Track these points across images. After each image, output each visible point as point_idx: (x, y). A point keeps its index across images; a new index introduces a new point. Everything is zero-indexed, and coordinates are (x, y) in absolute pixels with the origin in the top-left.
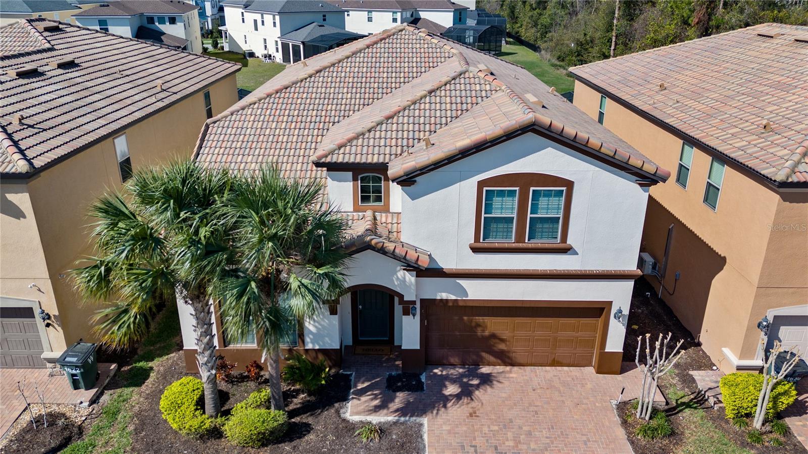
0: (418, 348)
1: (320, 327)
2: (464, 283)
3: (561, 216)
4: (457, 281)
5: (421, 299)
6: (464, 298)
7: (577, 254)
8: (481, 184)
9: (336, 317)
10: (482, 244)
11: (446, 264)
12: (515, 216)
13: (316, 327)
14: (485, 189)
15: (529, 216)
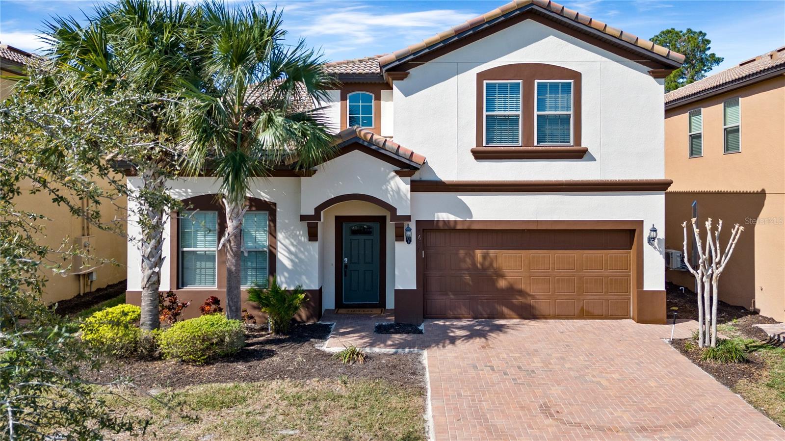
0: (415, 288)
1: (297, 260)
2: (468, 199)
3: (571, 112)
4: (459, 197)
5: (416, 221)
6: (468, 219)
7: (594, 160)
8: (481, 77)
9: (316, 245)
10: (485, 147)
11: (446, 175)
12: (520, 113)
13: (292, 260)
14: (485, 82)
15: (536, 113)
